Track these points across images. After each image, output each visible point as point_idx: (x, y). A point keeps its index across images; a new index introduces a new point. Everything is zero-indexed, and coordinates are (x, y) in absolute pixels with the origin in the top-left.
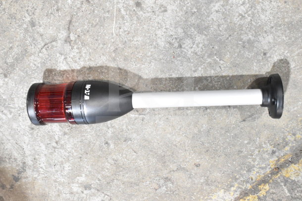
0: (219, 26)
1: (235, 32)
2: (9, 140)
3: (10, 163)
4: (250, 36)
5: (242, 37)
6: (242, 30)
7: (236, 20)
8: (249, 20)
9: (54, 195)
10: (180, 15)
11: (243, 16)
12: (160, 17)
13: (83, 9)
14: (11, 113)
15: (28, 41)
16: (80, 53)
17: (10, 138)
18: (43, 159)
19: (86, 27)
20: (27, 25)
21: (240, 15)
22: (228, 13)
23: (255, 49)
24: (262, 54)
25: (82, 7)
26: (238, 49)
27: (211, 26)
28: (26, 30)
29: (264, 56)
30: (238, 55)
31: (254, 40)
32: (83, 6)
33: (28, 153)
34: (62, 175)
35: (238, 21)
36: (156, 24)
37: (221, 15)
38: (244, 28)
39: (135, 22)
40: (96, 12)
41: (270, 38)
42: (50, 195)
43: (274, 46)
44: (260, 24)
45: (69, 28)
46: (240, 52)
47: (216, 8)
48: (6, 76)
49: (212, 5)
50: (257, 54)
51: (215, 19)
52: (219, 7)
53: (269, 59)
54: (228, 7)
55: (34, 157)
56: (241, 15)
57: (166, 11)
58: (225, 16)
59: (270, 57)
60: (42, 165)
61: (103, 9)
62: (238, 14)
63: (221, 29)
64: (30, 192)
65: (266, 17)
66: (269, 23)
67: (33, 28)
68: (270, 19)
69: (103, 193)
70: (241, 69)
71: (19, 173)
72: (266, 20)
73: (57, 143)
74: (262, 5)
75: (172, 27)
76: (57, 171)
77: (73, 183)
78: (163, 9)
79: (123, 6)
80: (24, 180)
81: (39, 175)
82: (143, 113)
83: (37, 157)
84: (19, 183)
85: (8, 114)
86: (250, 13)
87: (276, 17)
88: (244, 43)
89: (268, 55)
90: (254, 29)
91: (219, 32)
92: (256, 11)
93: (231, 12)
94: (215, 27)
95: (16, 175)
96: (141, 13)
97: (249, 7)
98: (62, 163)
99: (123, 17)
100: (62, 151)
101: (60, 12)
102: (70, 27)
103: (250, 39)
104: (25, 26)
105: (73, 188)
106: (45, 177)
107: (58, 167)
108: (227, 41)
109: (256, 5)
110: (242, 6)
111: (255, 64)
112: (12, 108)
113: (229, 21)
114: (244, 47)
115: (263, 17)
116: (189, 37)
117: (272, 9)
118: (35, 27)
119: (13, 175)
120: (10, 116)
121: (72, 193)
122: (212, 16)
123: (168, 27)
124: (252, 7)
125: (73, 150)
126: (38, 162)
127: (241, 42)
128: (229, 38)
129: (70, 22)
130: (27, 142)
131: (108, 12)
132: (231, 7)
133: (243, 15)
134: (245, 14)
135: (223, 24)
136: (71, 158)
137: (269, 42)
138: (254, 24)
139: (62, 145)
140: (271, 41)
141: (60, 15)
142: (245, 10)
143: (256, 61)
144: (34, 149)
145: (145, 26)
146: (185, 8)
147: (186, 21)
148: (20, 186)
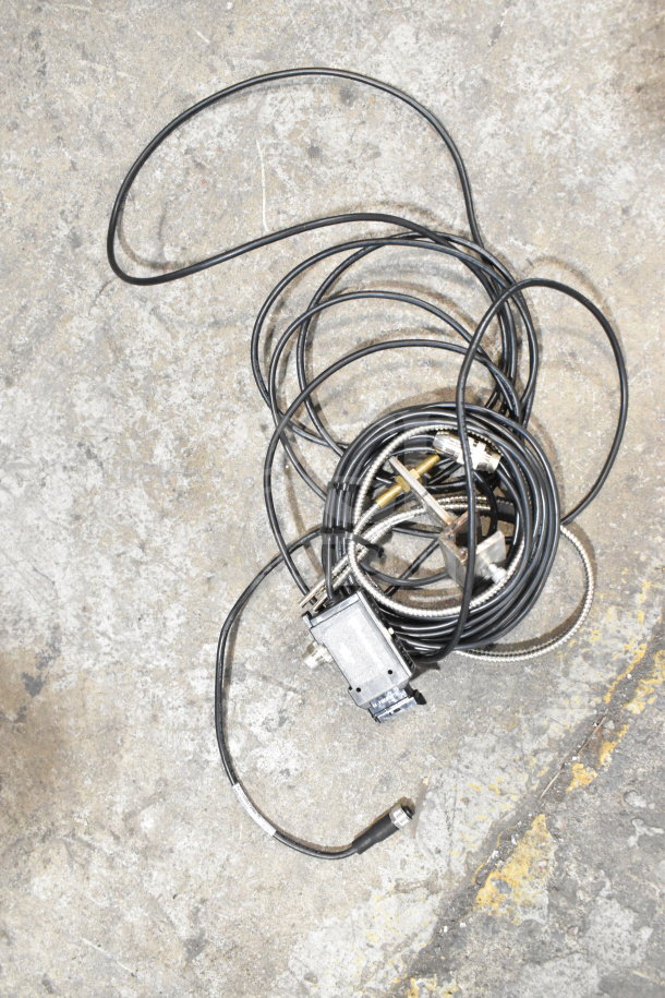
0: (504, 166)
1: (544, 172)
2: (15, 563)
3: (16, 637)
4: (582, 177)
5: (562, 181)
6: (558, 166)
7: (539, 146)
8: (569, 142)
9: (142, 719)
10: (411, 157)
11: (553, 136)
12: (368, 171)
13: (191, 185)
14: (20, 479)
15: (64, 284)
16: (189, 288)
17: (17, 556)
18: (107, 605)
19: (199, 224)
20: (62, 246)
21: (546, 133)
22: (517, 134)
23: (599, 203)
24: (619, 213)
25: (186, 181)
26: (561, 210)
27: (487, 170)
28: (61, 258)
29: (625, 217)
30: (564, 223)
31: (591, 183)
32: (189, 179)
33: (65, 593)
34: (161, 648)
35: (545, 148)
36: (361, 189)
37: (503, 141)
38: (562, 161)
39: (311, 192)
40: (220, 185)
41: (626, 172)
42: (131, 722)
43: (642, 190)
44: (595, 145)
45: (160, 234)
46: (566, 216)
47: (490, 129)
48: (9, 382)
49: (478, 123)
50: (607, 214)
51: (491, 152)
52: (495, 125)
53: (639, 222)
54: (516, 122)
55: (81, 606)
56: (550, 134)
57: (377, 154)
58: (513, 142)
59: (639, 215)
60: (106, 625)
61: (236, 177)
62: (540, 133)
63: (510, 172)
64: (72, 722)
65: (604, 127)
66: (616, 140)
67: (77, 250)
68: (615, 131)
69: (281, 684)
70: (578, 257)
71: (42, 663)
72: (607, 135)
73: (142, 547)
74: (588, 105)
75: (397, 187)
76: (146, 637)
77: (193, 667)
78: (370, 152)
79: (280, 163)
80: (54, 686)
81: (96, 660)
82: (361, 416)
83: (90, 600)
84: (40, 698)
85: (15, 485)
86: (566, 125)
87: (628, 124)
88: (570, 193)
89: (634, 212)
90: (586, 158)
91: (507, 179)
92: (579, 119)
93: (524, 131)
94: (496, 170)
95: (34, 672)
96: (323, 168)
97: (560, 114)
98: (159, 607)
99: (283, 187)
100: (158, 569)
101: (137, 203)
102: (164, 232)
103: (581, 185)
104: (57, 249)
105: (193, 683)
106: (116, 663)
107: (149, 621)
108: (530, 196)
109: (576, 105)
110: (546, 116)
111: (609, 239)
112: (24, 466)
113: (524, 150)
114: (573, 203)
115: (598, 129)
116: (439, 203)
117: (612, 109)
118: (82, 248)
119: (25, 676)
120: (18, 491)
121: (192, 703)
122: (483, 148)
123: (388, 188)
124: (568, 114)
125: (188, 562)
126: (94, 618)
127: (563, 194)
128: (535, 190)
129: (163, 220)
130: (62, 560)
131: (248, 180)
132: (523, 120)
133: (554, 133)
134: (556, 129)
135: (512, 160)
136: (183, 588)
137: (628, 183)
138: (582, 147)
139: (157, 551)
140: (632, 178)
141: (138, 207)
142: (553, 121)
143: (609, 231)
144: (82, 579)
145: (335, 197)
146: (419, 141)
147: (427, 168)
148: (44, 707)
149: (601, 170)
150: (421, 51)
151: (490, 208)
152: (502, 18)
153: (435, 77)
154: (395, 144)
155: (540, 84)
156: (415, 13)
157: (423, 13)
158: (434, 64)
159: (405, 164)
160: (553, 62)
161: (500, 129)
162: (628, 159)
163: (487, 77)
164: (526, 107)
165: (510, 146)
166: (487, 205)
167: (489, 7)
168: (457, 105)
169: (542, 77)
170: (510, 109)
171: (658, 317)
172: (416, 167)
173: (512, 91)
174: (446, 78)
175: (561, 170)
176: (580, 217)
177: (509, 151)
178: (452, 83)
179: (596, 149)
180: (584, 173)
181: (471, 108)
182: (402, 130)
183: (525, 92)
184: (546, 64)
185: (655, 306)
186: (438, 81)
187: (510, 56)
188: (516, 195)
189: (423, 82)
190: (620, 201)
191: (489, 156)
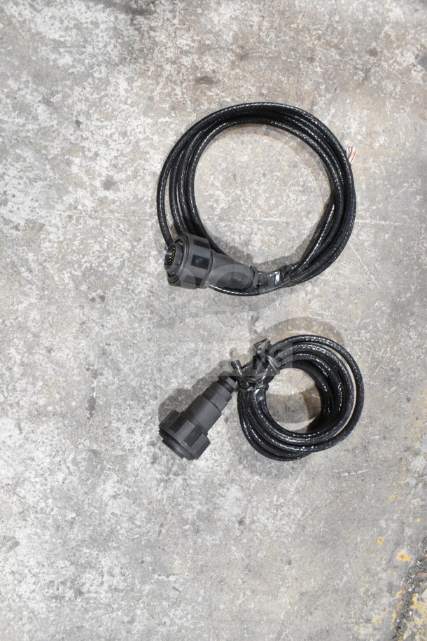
149: (213, 496)
150: (27, 439)
151: (131, 558)
152: (93, 389)
153: (48, 460)
154: (28, 531)
155: (144, 440)
156: (11, 405)
157: (18, 403)
158: (43, 449)
159: (44, 545)
160: (149, 417)
161: (119, 489)
162: (233, 481)
163: (95, 447)
164: (136, 464)
165: (132, 502)
166: (127, 557)
167: (79, 382)
168: (75, 480)
169: (143, 433)
170: (124, 469)
171: (286, 592)
172: (54, 544)
173: (120, 453)
174: (58, 459)
175: (181, 507)
176: (206, 540)
177: (133, 506)
178: (65, 460)
179: (205, 481)
180: (201, 504)
181: (88, 479)
182: (32, 516)
183: (131, 451)
184: (144, 421)
185: (282, 585)
186: (52, 463)
187: (110, 423)
188: (149, 540)
189: (37, 468)
190: (235, 516)
191: (116, 515)
